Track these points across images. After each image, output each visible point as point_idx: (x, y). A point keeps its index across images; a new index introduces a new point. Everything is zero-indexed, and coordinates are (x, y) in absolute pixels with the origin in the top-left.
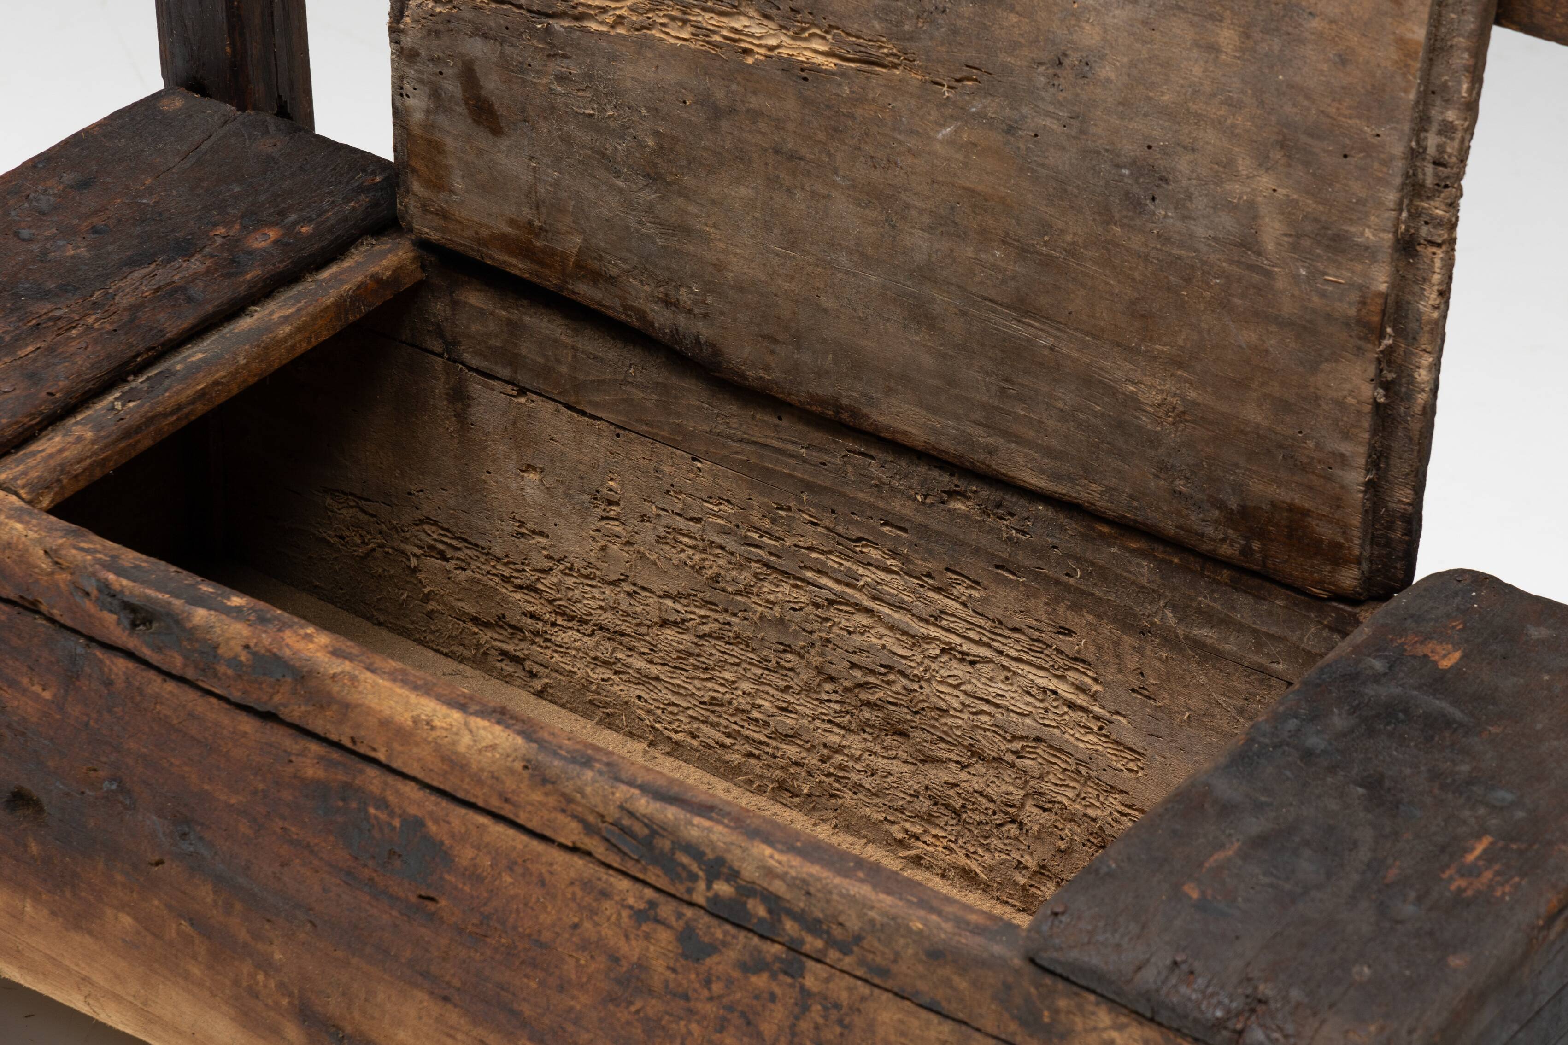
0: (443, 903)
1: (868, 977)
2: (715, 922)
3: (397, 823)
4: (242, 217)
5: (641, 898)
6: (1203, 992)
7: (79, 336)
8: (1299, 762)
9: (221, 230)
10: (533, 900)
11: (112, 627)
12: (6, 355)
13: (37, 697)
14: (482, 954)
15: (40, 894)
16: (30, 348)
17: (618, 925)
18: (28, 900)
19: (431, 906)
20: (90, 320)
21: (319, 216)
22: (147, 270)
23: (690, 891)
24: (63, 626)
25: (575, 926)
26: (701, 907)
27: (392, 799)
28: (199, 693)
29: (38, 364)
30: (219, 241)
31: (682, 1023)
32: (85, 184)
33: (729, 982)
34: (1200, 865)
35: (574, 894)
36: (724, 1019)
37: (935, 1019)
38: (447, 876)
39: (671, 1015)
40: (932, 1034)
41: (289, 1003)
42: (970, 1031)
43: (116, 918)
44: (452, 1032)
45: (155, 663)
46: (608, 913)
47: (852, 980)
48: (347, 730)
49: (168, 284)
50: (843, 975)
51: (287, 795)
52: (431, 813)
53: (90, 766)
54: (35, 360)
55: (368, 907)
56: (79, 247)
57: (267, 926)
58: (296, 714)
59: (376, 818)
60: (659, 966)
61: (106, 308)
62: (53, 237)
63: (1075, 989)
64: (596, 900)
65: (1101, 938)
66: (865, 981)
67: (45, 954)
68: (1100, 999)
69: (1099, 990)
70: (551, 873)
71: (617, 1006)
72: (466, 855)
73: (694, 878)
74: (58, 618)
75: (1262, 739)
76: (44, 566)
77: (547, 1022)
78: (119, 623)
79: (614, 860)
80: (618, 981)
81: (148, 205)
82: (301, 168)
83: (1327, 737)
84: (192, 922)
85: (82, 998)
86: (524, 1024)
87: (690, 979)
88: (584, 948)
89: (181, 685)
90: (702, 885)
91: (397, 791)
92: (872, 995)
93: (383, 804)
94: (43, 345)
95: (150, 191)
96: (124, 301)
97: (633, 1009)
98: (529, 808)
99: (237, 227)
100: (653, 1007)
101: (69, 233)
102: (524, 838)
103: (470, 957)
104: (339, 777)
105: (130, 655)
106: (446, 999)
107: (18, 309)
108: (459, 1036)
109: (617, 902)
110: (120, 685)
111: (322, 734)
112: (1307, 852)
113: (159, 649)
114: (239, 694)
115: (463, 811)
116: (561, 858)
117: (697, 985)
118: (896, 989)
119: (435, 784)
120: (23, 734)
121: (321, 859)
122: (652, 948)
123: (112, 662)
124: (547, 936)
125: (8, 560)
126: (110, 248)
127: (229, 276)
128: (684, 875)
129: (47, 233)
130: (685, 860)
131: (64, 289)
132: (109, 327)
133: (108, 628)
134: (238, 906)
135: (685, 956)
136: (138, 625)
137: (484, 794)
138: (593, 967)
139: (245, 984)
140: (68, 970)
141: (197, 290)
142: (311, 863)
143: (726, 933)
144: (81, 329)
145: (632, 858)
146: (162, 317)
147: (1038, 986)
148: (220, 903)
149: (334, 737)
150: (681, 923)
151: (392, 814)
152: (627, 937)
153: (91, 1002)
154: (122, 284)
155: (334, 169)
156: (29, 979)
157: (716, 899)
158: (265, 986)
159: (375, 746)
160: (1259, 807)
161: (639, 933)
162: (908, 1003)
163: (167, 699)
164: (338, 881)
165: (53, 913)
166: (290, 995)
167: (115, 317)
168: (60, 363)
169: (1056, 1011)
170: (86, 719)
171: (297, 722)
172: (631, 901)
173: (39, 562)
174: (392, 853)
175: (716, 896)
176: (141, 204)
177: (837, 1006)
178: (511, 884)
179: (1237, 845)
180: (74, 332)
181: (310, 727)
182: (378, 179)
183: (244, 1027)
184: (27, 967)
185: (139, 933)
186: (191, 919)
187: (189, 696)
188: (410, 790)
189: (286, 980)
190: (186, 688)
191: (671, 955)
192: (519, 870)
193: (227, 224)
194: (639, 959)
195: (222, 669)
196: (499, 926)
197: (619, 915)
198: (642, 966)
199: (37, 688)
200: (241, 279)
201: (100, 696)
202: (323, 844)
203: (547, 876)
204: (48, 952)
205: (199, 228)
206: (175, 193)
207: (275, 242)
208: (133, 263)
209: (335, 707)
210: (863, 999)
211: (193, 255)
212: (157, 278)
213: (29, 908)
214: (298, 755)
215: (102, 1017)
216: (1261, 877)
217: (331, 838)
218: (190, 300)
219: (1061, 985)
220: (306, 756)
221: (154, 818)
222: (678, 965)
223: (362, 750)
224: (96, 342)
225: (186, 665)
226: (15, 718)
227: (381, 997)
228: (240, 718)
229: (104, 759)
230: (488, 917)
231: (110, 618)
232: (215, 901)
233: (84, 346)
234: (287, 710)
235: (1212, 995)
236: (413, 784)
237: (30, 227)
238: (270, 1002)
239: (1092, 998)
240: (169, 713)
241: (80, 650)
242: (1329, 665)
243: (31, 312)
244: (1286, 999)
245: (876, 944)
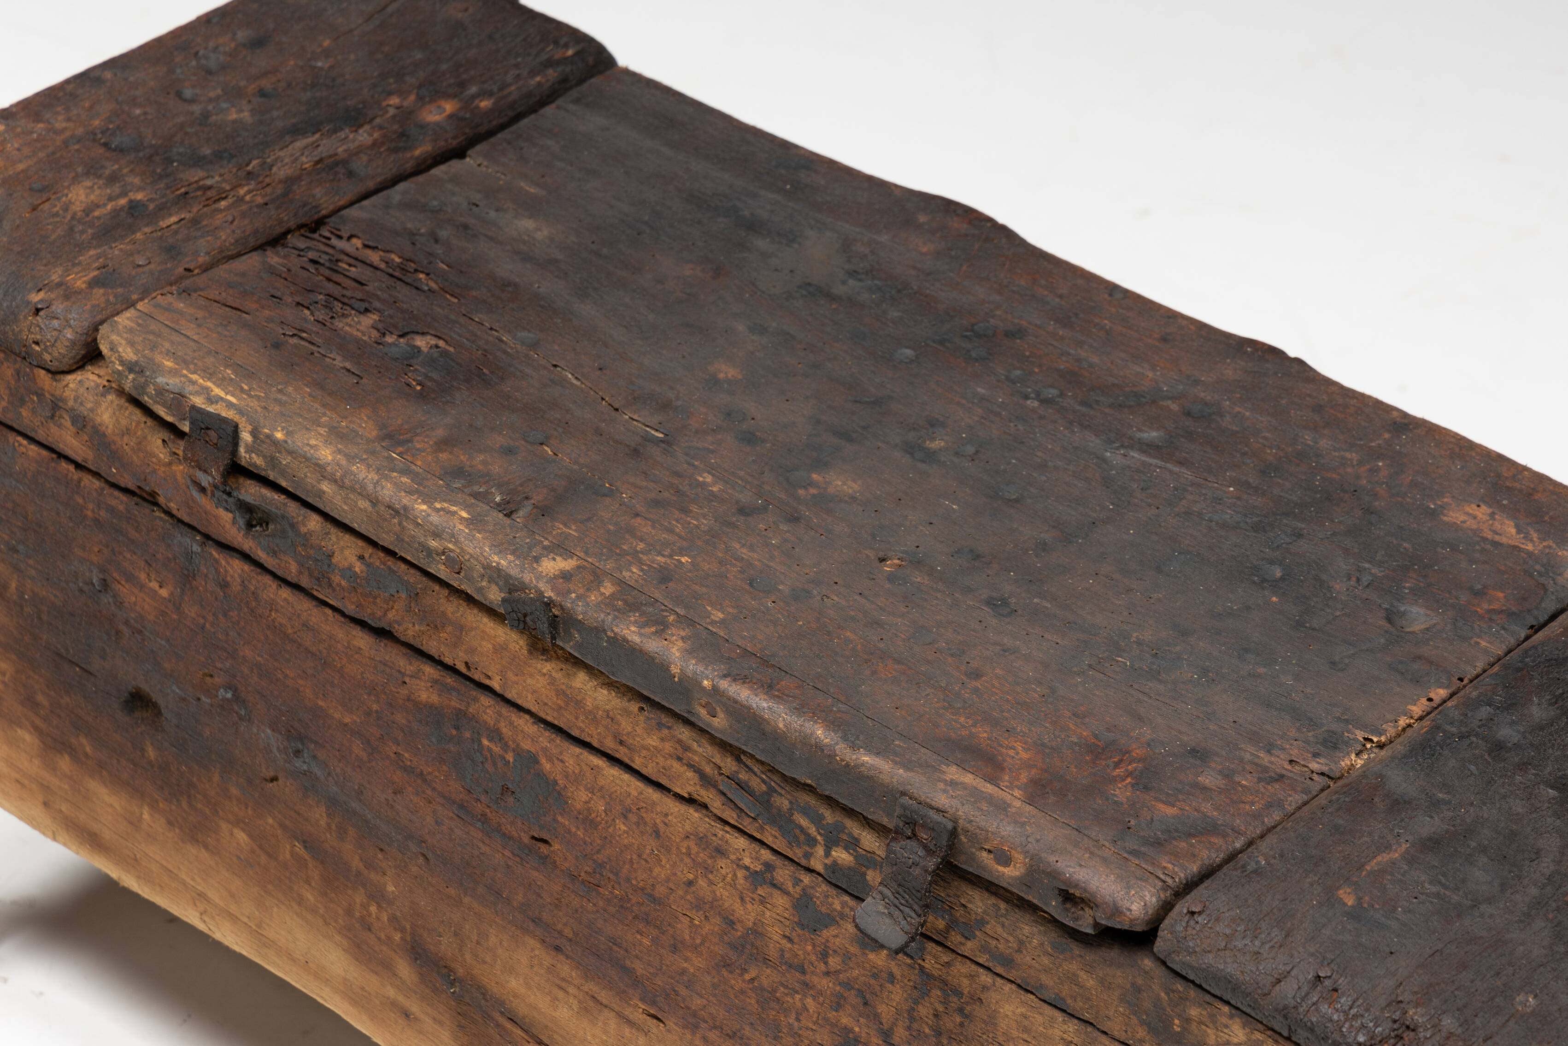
0: (556, 846)
1: (990, 965)
2: (833, 891)
3: (510, 757)
4: (420, 86)
5: (758, 859)
6: (1346, 1013)
7: (228, 208)
8: (1486, 757)
9: (395, 100)
10: (648, 851)
11: (228, 526)
12: (147, 225)
13: (154, 594)
14: (594, 905)
15: (157, 802)
16: (174, 219)
17: (733, 885)
18: (146, 807)
19: (544, 849)
20: (242, 191)
21: (501, 89)
22: (310, 140)
23: (808, 856)
24: (180, 521)
25: (690, 883)
26: (819, 874)
27: (505, 731)
28: (314, 603)
29: (179, 237)
30: (392, 112)
31: (798, 996)
32: (258, 43)
33: (847, 957)
34: (1361, 868)
35: (689, 848)
36: (841, 996)
37: (1059, 1016)
38: (560, 819)
39: (786, 987)
40: (1057, 1033)
41: (402, 938)
42: (1096, 1034)
43: (232, 834)
44: (563, 984)
45: (270, 567)
46: (723, 872)
47: (974, 967)
48: (461, 654)
49: (331, 156)
50: (965, 960)
51: (400, 718)
52: (545, 750)
53: (206, 671)
54: (176, 232)
55: (481, 845)
56: (242, 111)
57: (380, 856)
58: (410, 633)
59: (490, 750)
60: (775, 933)
61: (261, 179)
62: (218, 98)
63: (1208, 998)
64: (711, 857)
65: (1239, 944)
66: (988, 969)
67: (162, 865)
68: (1234, 1011)
69: (1233, 1002)
70: (665, 824)
71: (731, 972)
72: (580, 797)
73: (812, 842)
74: (175, 512)
75: (1448, 727)
76: (162, 456)
77: (660, 983)
78: (234, 522)
79: (730, 816)
80: (733, 946)
81: (321, 69)
82: (491, 37)
83: (1522, 729)
84: (305, 844)
85: (198, 914)
86: (637, 982)
87: (806, 950)
88: (698, 908)
89: (294, 591)
90: (820, 851)
91: (511, 723)
92: (994, 985)
93: (496, 735)
94: (188, 216)
95: (326, 53)
96: (281, 172)
97: (747, 977)
98: (644, 753)
99: (412, 97)
100: (768, 977)
101: (234, 94)
102: (640, 785)
103: (582, 907)
104: (453, 703)
105: (246, 557)
106: (557, 949)
107: (167, 176)
108: (571, 990)
109: (732, 862)
110: (236, 587)
111: (437, 657)
112: (1483, 860)
113: (274, 553)
114: (353, 607)
115: (577, 750)
116: (676, 810)
117: (814, 958)
118: (1019, 981)
119: (549, 719)
120: (140, 632)
121: (434, 789)
122: (768, 913)
123: (228, 563)
124: (660, 891)
125: (126, 447)
126: (275, 113)
127: (396, 150)
128: (802, 838)
129: (212, 94)
130: (804, 822)
131: (218, 156)
132: (260, 200)
133: (223, 527)
134: (352, 831)
135: (802, 926)
136: (255, 526)
137: (599, 734)
138: (707, 928)
139: (357, 914)
140: (184, 883)
141: (359, 165)
142: (424, 792)
143: (844, 904)
144: (230, 200)
145: (749, 816)
146: (318, 192)
147: (1169, 991)
148: (334, 827)
149: (448, 660)
150: (798, 889)
151: (505, 747)
152: (742, 899)
153: (206, 919)
154: (282, 154)
155: (525, 40)
156: (146, 890)
157: (834, 867)
158: (378, 919)
159: (490, 674)
160: (1435, 805)
161: (755, 896)
162: (1032, 997)
163: (282, 607)
164: (451, 814)
165: (170, 823)
166: (403, 930)
167: (269, 190)
168: (202, 237)
169: (1188, 1020)
170: (202, 621)
171: (412, 642)
172: (747, 861)
173: (156, 451)
174: (505, 789)
175: (835, 863)
176: (315, 67)
177: (958, 993)
178: (624, 832)
179: (1405, 846)
180: (223, 203)
181: (424, 648)
182: (570, 52)
183: (357, 960)
184: (146, 877)
185: (253, 852)
186: (304, 842)
187: (304, 605)
188: (523, 722)
189: (398, 914)
190: (302, 596)
191: (787, 923)
192: (633, 818)
193: (402, 94)
194: (754, 924)
195: (336, 579)
196: (611, 876)
197: (735, 875)
198: (757, 932)
199: (154, 585)
200: (408, 155)
201: (216, 598)
202: (437, 774)
203: (661, 826)
204: (165, 863)
205: (373, 97)
206: (352, 57)
207: (451, 117)
208: (296, 131)
209: (449, 629)
210: (985, 988)
211: (361, 126)
212: (320, 149)
213: (146, 816)
214: (412, 676)
215: (218, 936)
216: (1426, 885)
217: (445, 768)
218: (351, 174)
219: (1193, 993)
220: (420, 679)
221: (269, 731)
222: (794, 934)
223: (477, 677)
224: (243, 215)
225: (300, 573)
226: (133, 615)
227: (493, 940)
228: (354, 633)
229: (219, 665)
230: (602, 865)
231: (226, 517)
232: (328, 824)
233: (230, 218)
234: (401, 629)
235: (1355, 1017)
236: (527, 717)
237: (193, 87)
238: (383, 937)
239: (1226, 1009)
240: (284, 622)
241: (196, 548)
242: (1534, 647)
243: (181, 180)
244: (1436, 1027)
245: (999, 930)
